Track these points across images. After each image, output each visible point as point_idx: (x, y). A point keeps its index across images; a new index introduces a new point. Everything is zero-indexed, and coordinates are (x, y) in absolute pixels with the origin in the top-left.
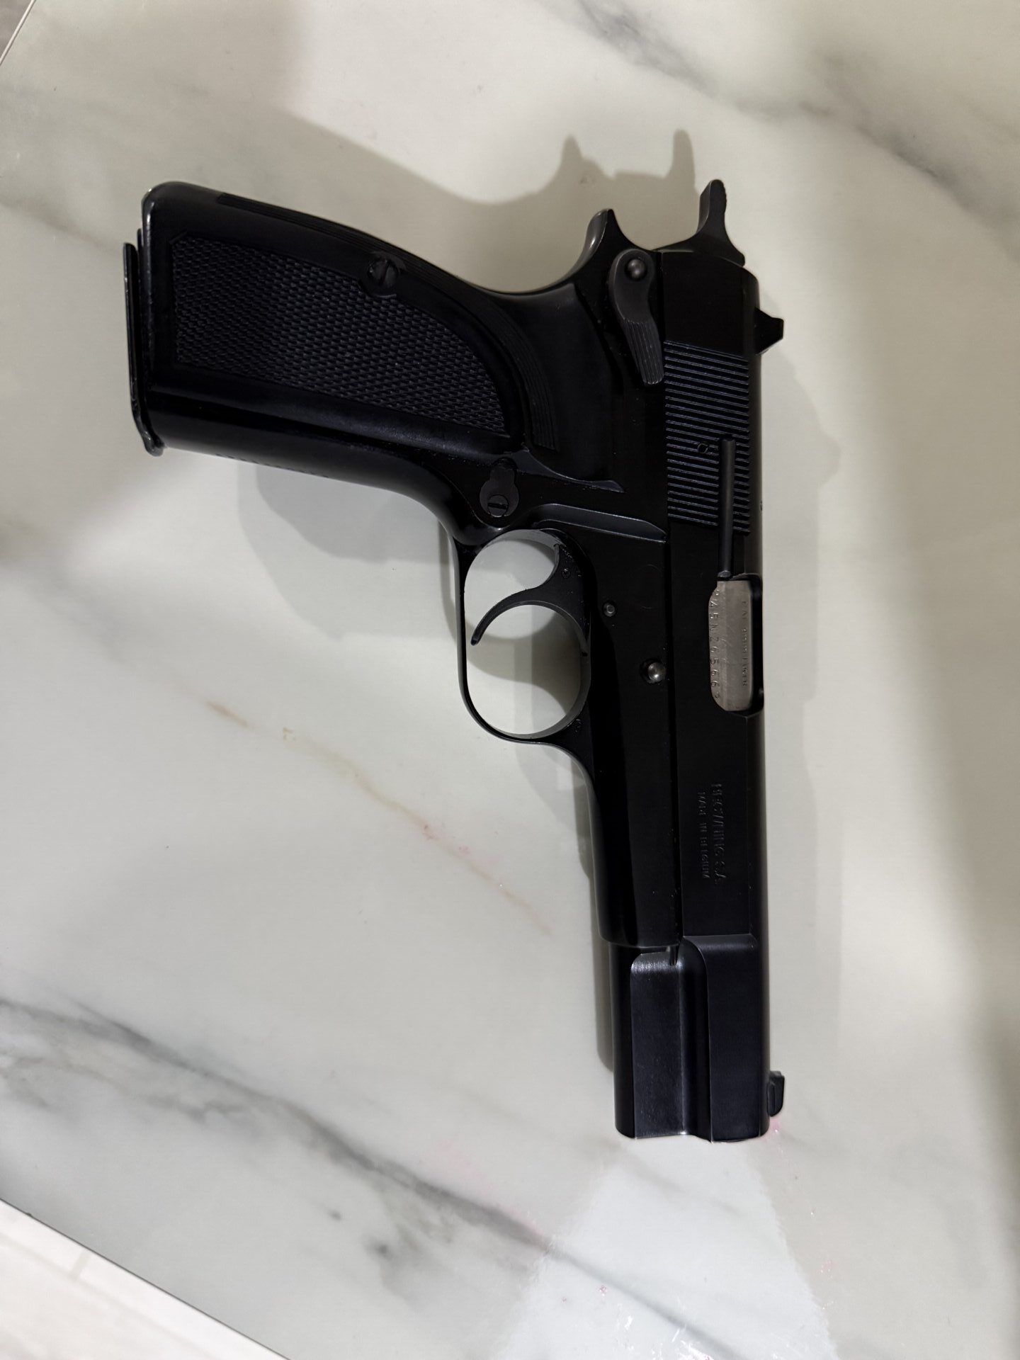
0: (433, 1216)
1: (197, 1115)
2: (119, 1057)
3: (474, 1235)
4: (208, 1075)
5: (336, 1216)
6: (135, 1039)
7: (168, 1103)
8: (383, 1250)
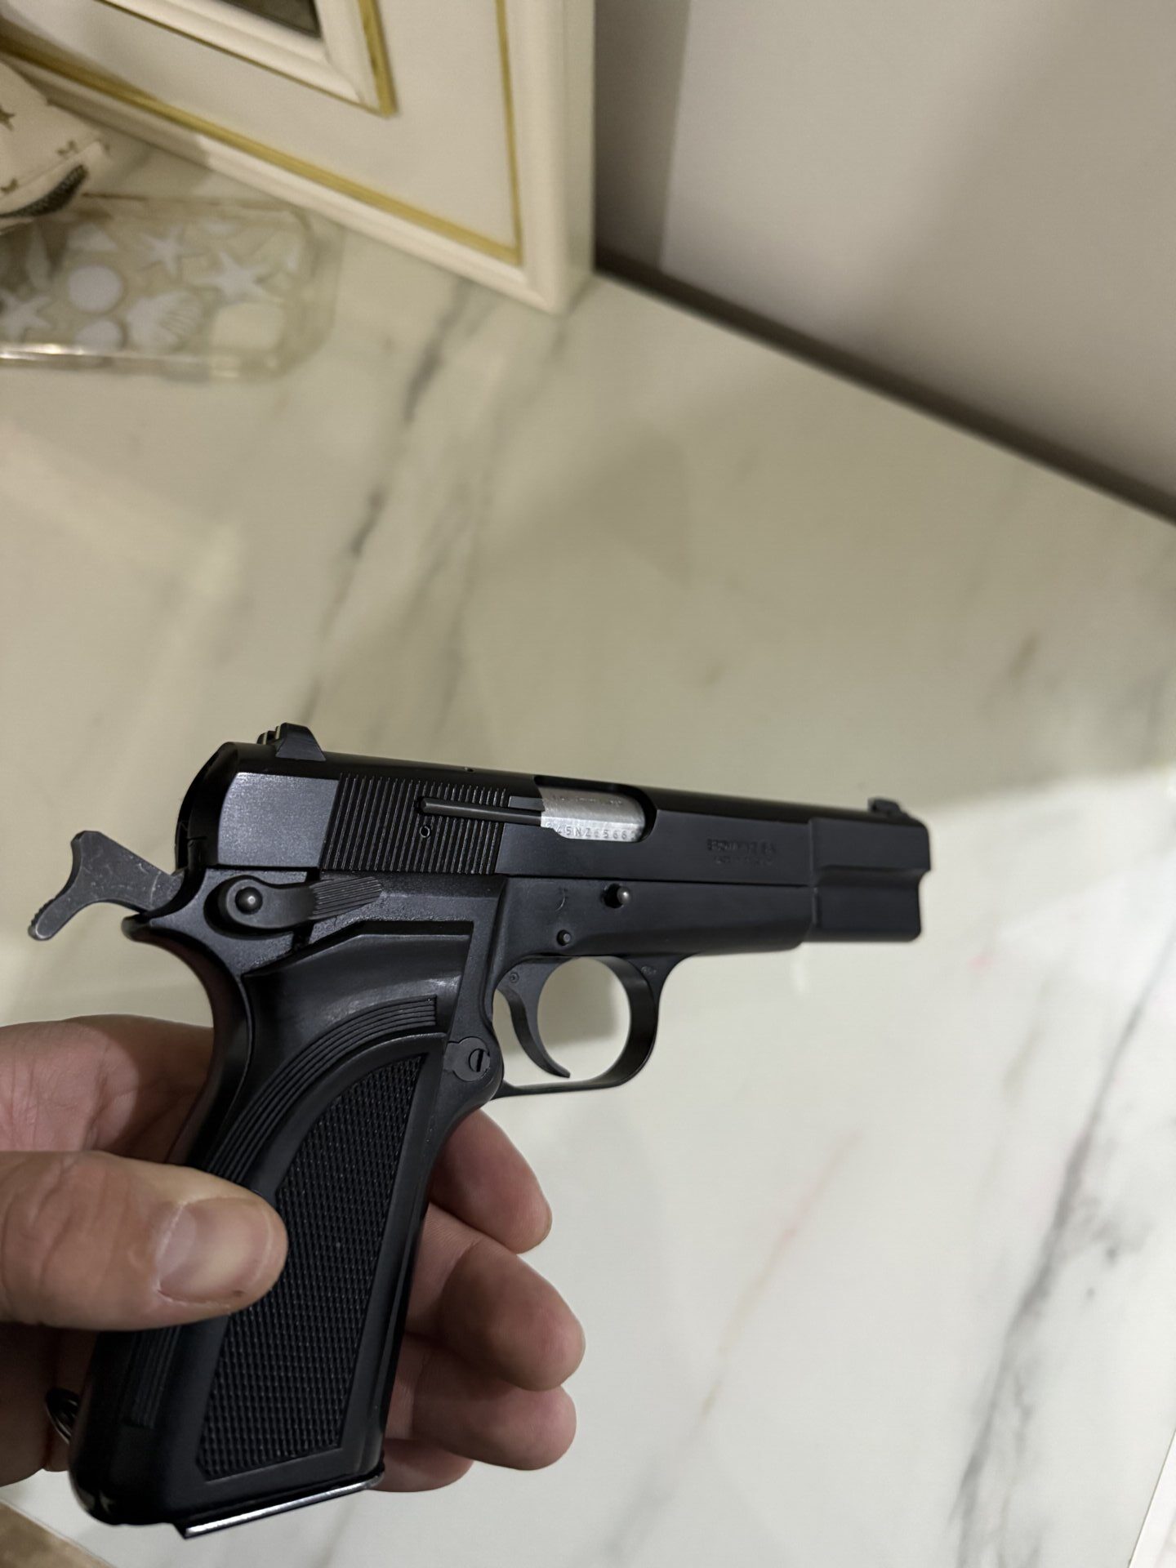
0: (1078, 1216)
1: (1027, 1413)
2: (989, 1485)
3: (1091, 1181)
6: (973, 1469)
7: (1020, 1438)
8: (1112, 1254)
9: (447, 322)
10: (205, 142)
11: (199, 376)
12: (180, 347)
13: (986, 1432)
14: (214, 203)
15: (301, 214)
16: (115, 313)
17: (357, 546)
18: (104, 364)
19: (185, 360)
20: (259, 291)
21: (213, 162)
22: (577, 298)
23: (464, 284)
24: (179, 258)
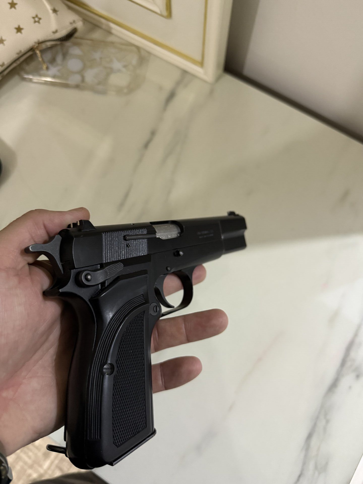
0: (348, 364)
1: (328, 421)
2: (314, 441)
3: (353, 354)
4: (317, 418)
5: (350, 387)
6: (310, 437)
7: (325, 429)
8: (358, 377)
9: (178, 83)
10: (112, 25)
11: (104, 93)
12: (99, 84)
13: (315, 426)
14: (112, 43)
15: (138, 48)
16: (81, 72)
17: (146, 145)
18: (77, 87)
19: (100, 87)
20: (124, 70)
21: (113, 31)
22: (218, 79)
23: (185, 72)
24: (101, 58)
